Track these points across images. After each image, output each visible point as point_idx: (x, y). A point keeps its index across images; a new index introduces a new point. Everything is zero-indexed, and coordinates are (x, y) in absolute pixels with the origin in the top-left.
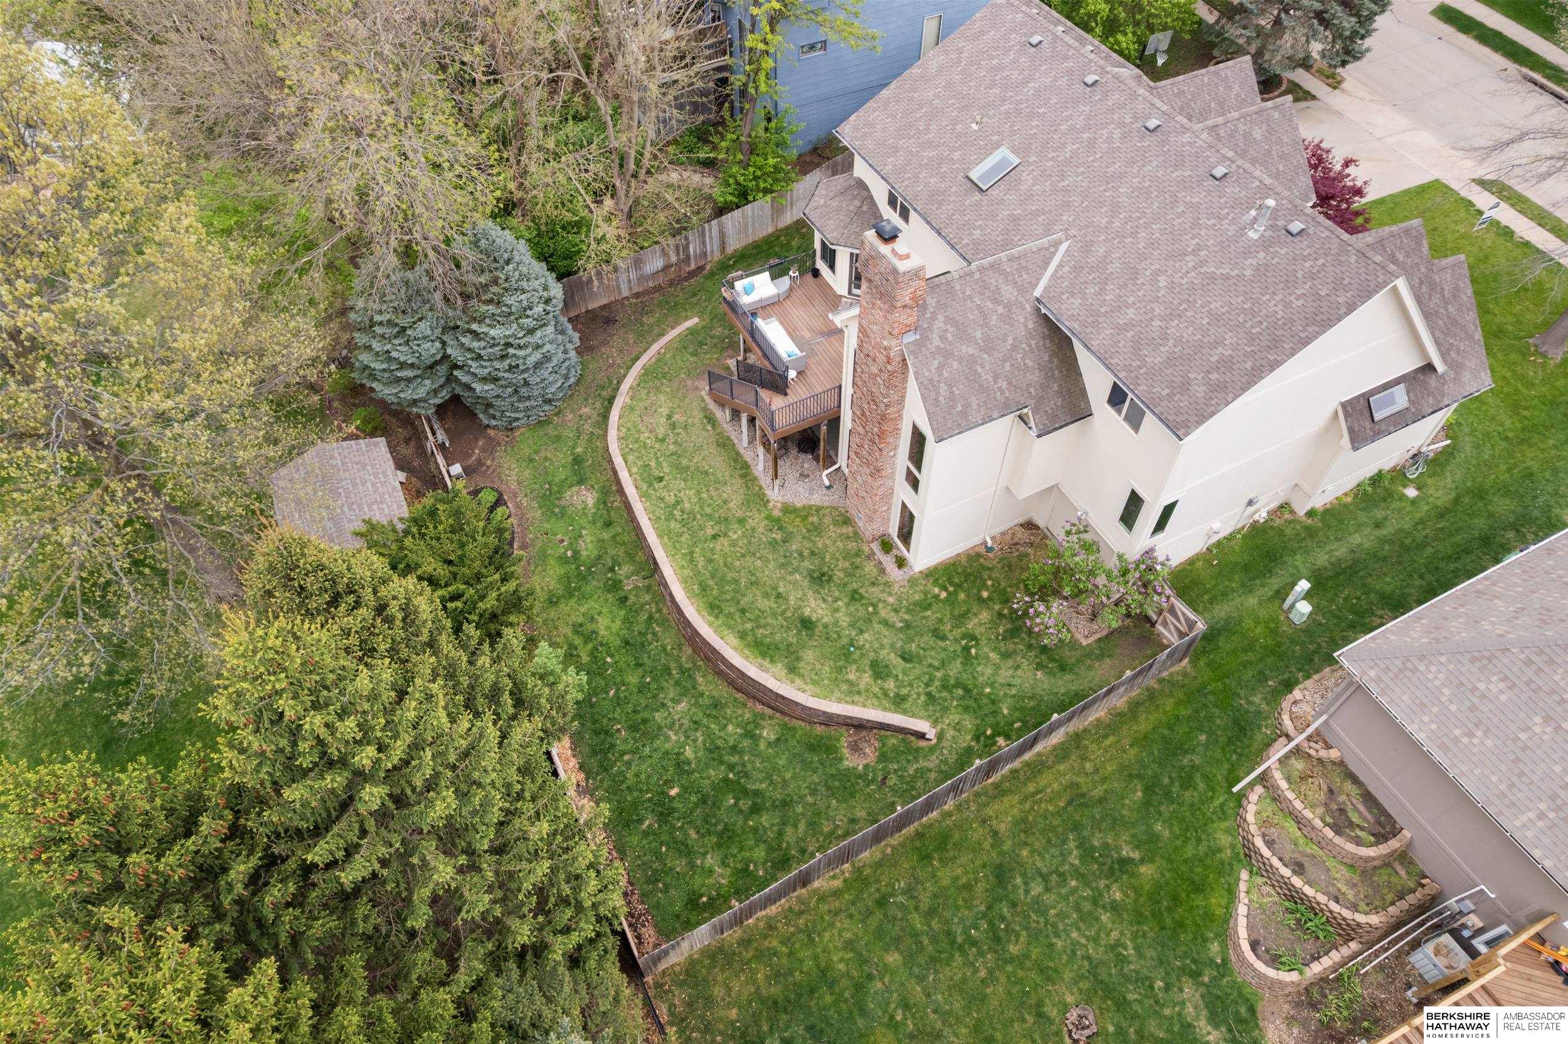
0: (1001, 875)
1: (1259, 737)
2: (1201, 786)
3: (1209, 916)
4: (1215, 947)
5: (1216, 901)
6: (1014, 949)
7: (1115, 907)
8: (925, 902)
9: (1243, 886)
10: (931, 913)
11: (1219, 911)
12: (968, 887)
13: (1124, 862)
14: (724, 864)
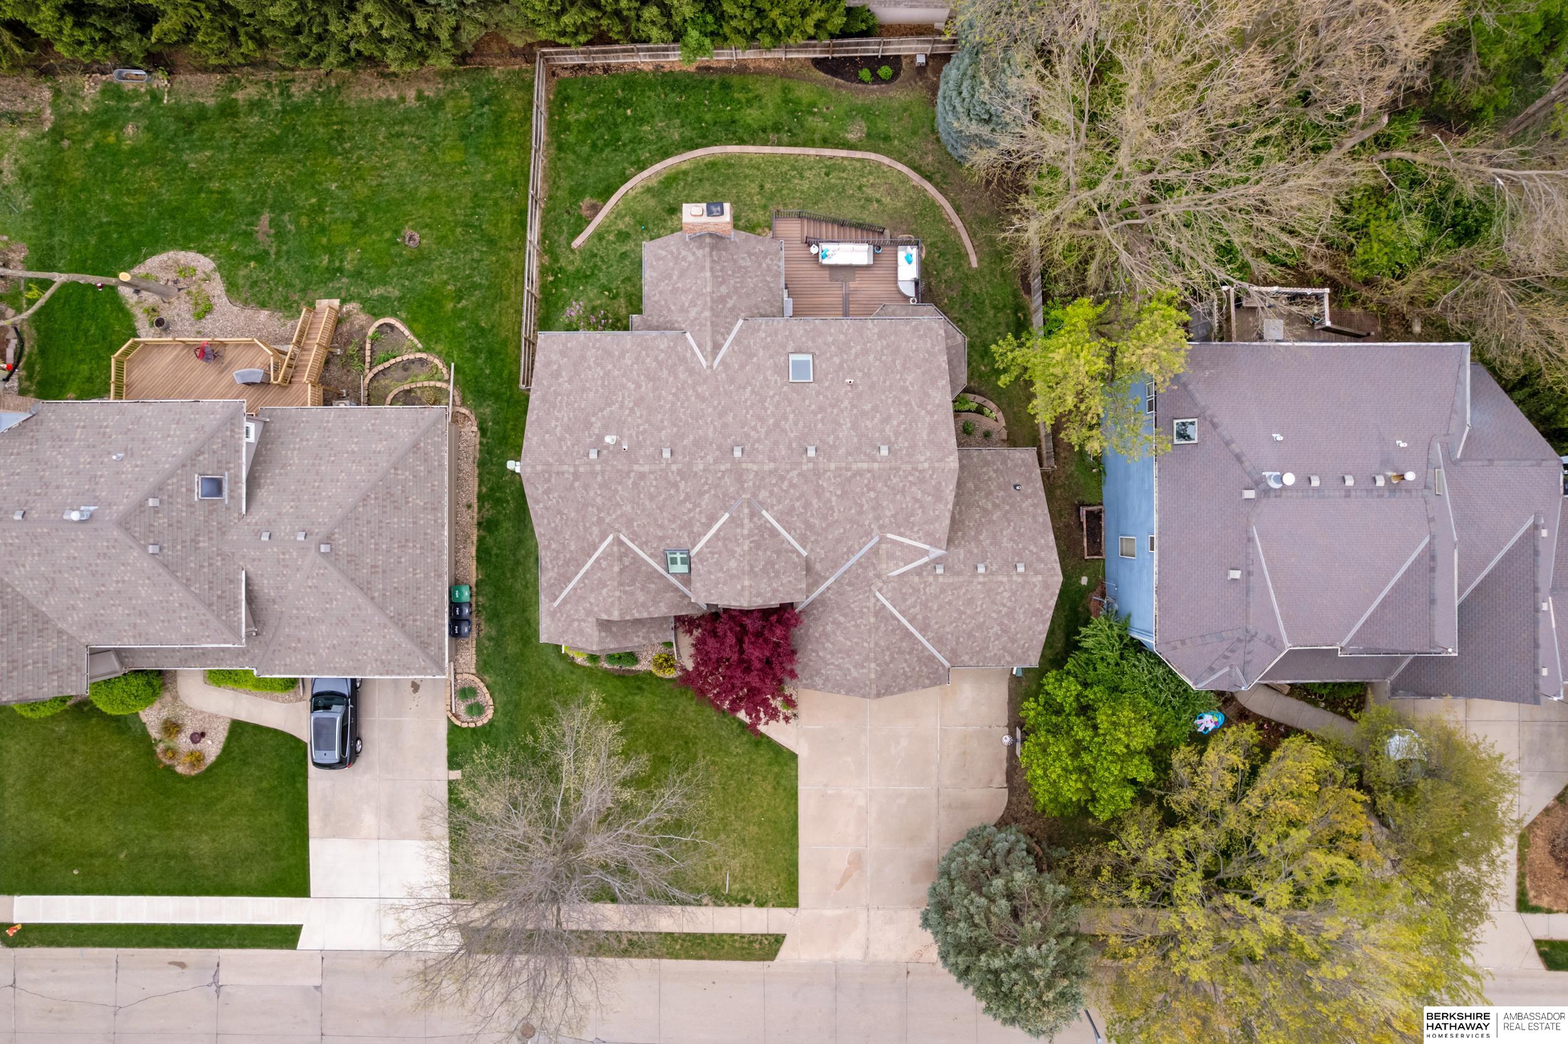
0: (491, 242)
1: (469, 396)
2: (467, 355)
3: (415, 320)
4: (404, 315)
5: (418, 327)
6: (459, 230)
7: (446, 283)
8: (502, 203)
9: (416, 341)
10: (496, 204)
11: (415, 325)
12: (496, 225)
13: (461, 299)
14: (577, 121)
